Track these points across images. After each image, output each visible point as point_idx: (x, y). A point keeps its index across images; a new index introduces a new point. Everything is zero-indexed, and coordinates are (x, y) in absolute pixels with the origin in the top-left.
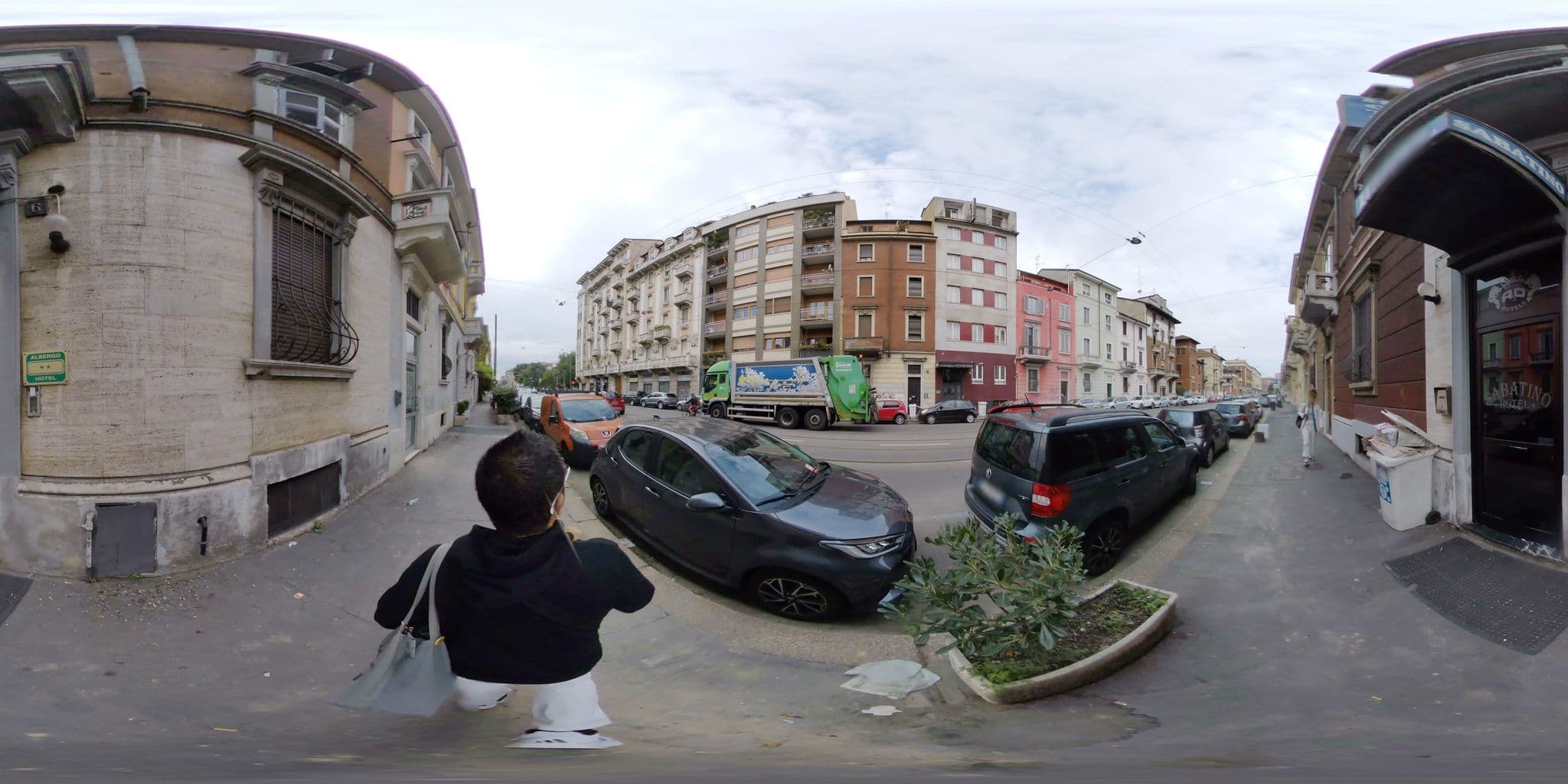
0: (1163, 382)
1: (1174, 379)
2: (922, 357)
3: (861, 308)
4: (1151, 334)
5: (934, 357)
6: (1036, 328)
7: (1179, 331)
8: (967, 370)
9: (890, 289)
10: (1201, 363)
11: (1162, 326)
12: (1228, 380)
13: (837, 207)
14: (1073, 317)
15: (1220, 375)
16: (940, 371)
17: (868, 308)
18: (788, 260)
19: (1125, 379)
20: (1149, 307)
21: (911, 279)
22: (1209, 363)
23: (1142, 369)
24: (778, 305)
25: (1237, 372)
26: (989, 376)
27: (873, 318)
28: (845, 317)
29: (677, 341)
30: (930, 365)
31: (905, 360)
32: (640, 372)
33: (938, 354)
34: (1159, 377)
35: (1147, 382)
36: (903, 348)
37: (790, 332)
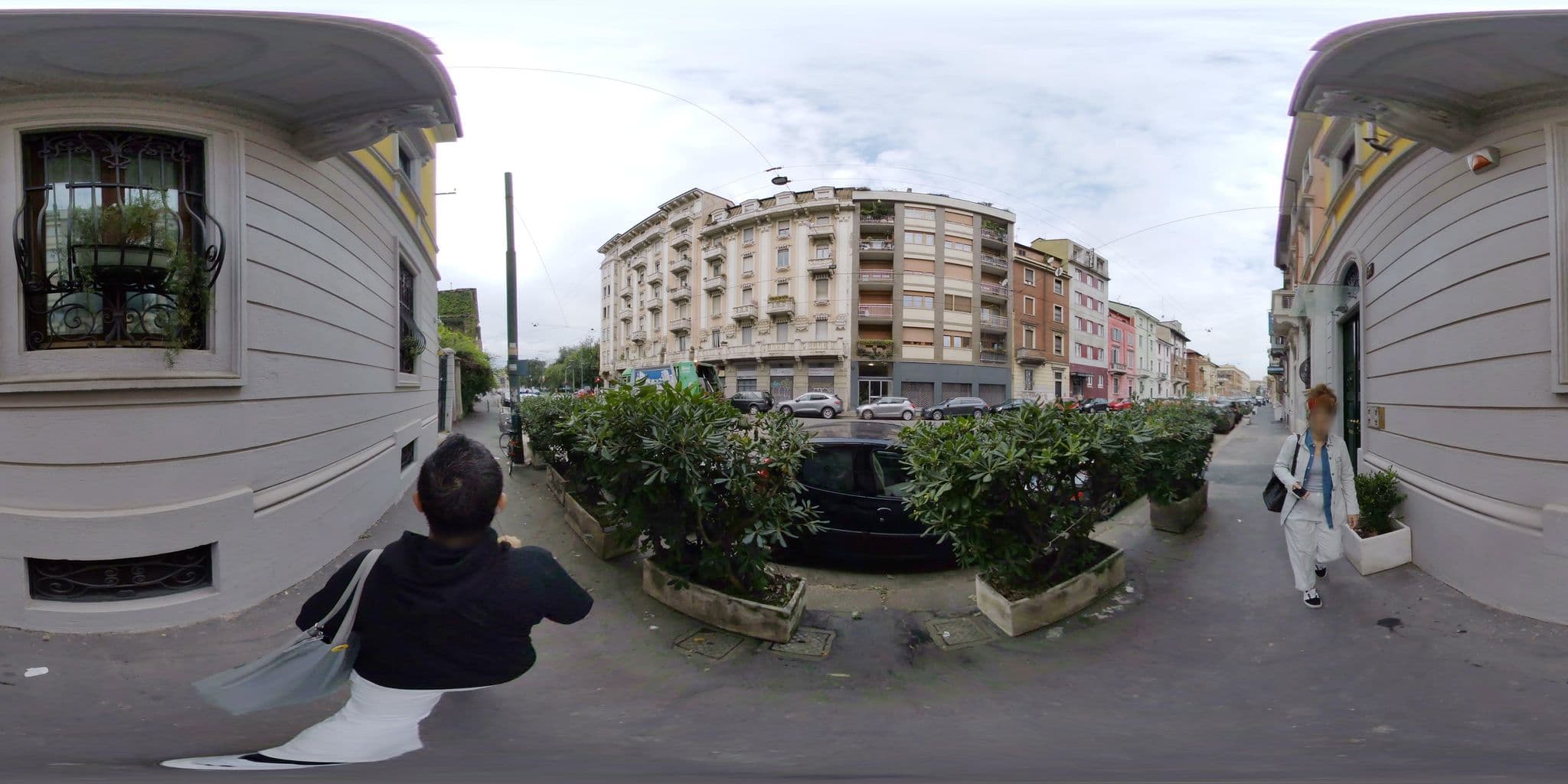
0: (1179, 387)
1: (1187, 384)
2: (1062, 367)
3: (1028, 324)
4: (1173, 352)
5: (1068, 367)
6: (1117, 350)
7: (1189, 346)
8: (1084, 378)
9: (1044, 312)
10: (1202, 371)
11: (1179, 344)
12: (1221, 383)
13: (1009, 226)
14: (1134, 342)
15: (1216, 380)
16: (1072, 377)
17: (1032, 325)
18: (969, 261)
19: (1159, 385)
20: (1173, 331)
21: (1056, 307)
22: (1207, 369)
23: (1169, 378)
24: (960, 303)
25: (1228, 375)
26: (1096, 382)
27: (1034, 333)
28: (1016, 328)
29: (807, 319)
30: (1066, 374)
31: (1053, 369)
32: (732, 362)
33: (1072, 366)
34: (1179, 382)
35: (1171, 385)
36: (1051, 360)
37: (971, 333)
